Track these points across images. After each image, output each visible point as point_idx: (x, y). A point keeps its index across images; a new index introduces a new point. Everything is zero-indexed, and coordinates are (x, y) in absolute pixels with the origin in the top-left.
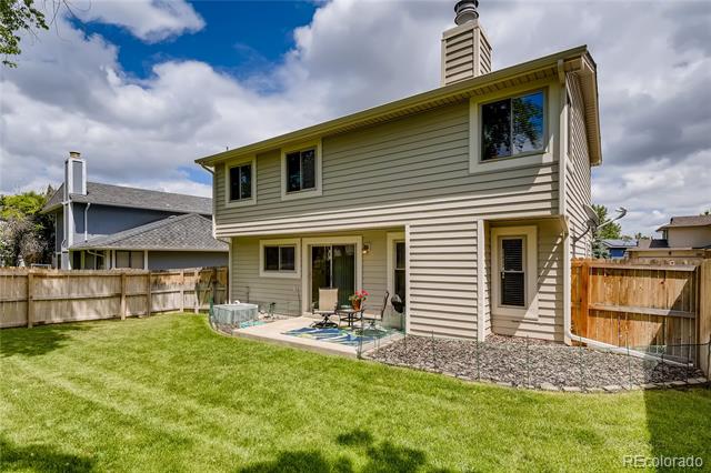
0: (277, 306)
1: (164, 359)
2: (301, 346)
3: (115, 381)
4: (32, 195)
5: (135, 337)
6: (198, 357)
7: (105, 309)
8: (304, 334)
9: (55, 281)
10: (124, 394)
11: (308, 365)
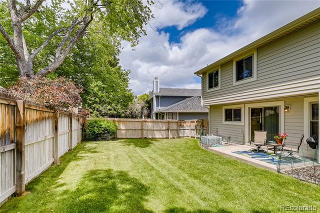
0: (231, 138)
1: (179, 155)
2: (241, 159)
3: (162, 161)
4: (145, 94)
5: (172, 146)
6: (192, 157)
7: (164, 134)
8: (244, 154)
9: (149, 123)
10: (164, 166)
11: (244, 170)
